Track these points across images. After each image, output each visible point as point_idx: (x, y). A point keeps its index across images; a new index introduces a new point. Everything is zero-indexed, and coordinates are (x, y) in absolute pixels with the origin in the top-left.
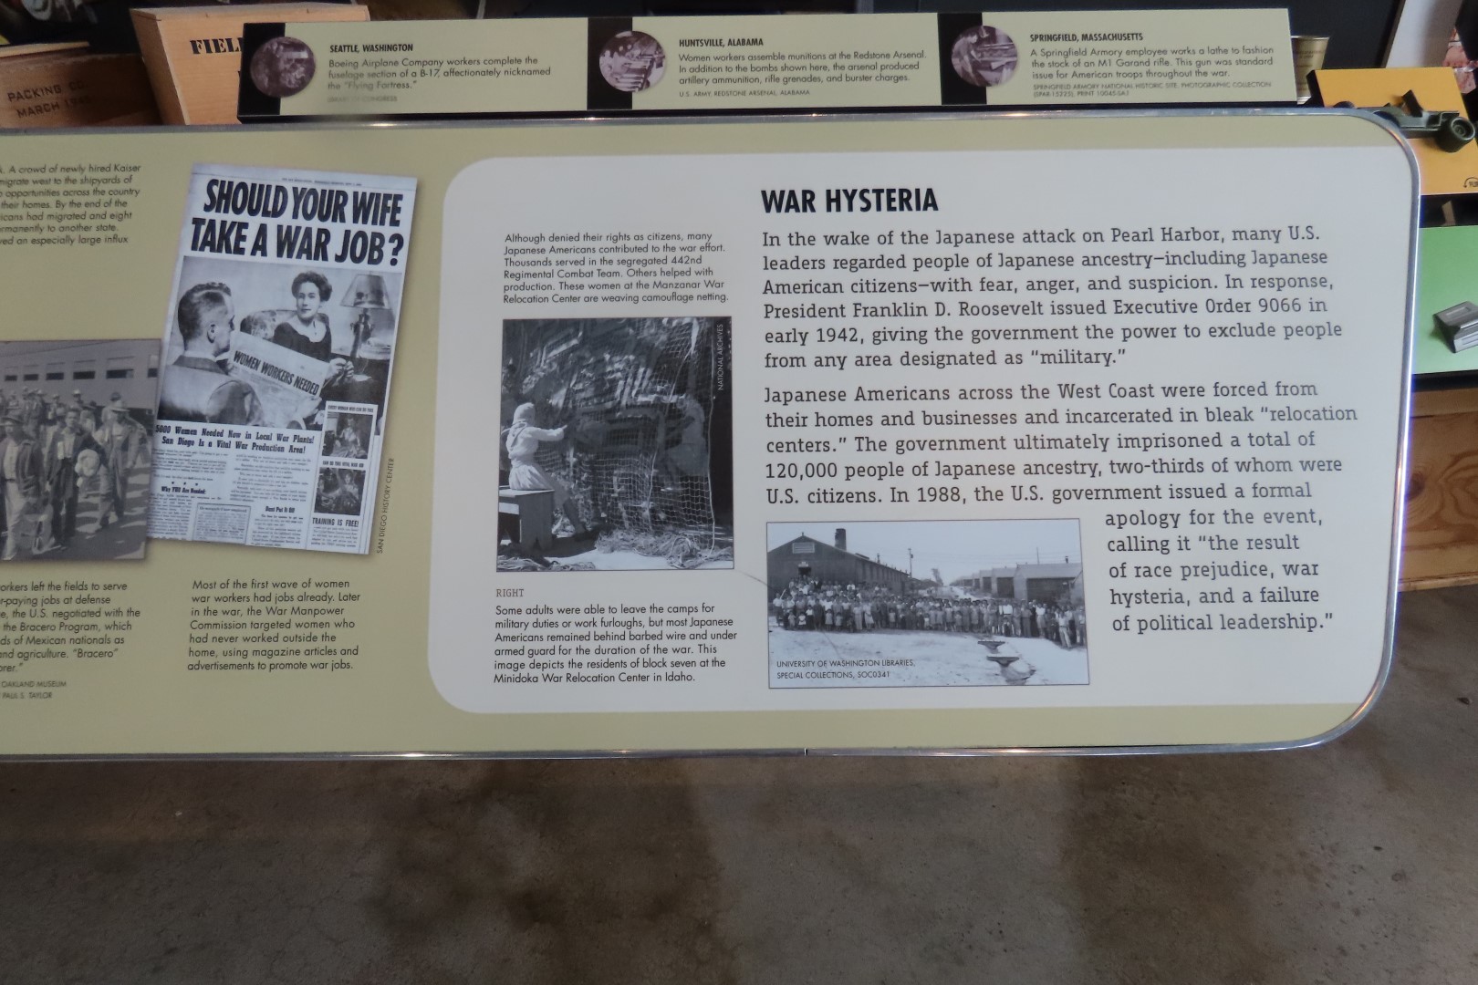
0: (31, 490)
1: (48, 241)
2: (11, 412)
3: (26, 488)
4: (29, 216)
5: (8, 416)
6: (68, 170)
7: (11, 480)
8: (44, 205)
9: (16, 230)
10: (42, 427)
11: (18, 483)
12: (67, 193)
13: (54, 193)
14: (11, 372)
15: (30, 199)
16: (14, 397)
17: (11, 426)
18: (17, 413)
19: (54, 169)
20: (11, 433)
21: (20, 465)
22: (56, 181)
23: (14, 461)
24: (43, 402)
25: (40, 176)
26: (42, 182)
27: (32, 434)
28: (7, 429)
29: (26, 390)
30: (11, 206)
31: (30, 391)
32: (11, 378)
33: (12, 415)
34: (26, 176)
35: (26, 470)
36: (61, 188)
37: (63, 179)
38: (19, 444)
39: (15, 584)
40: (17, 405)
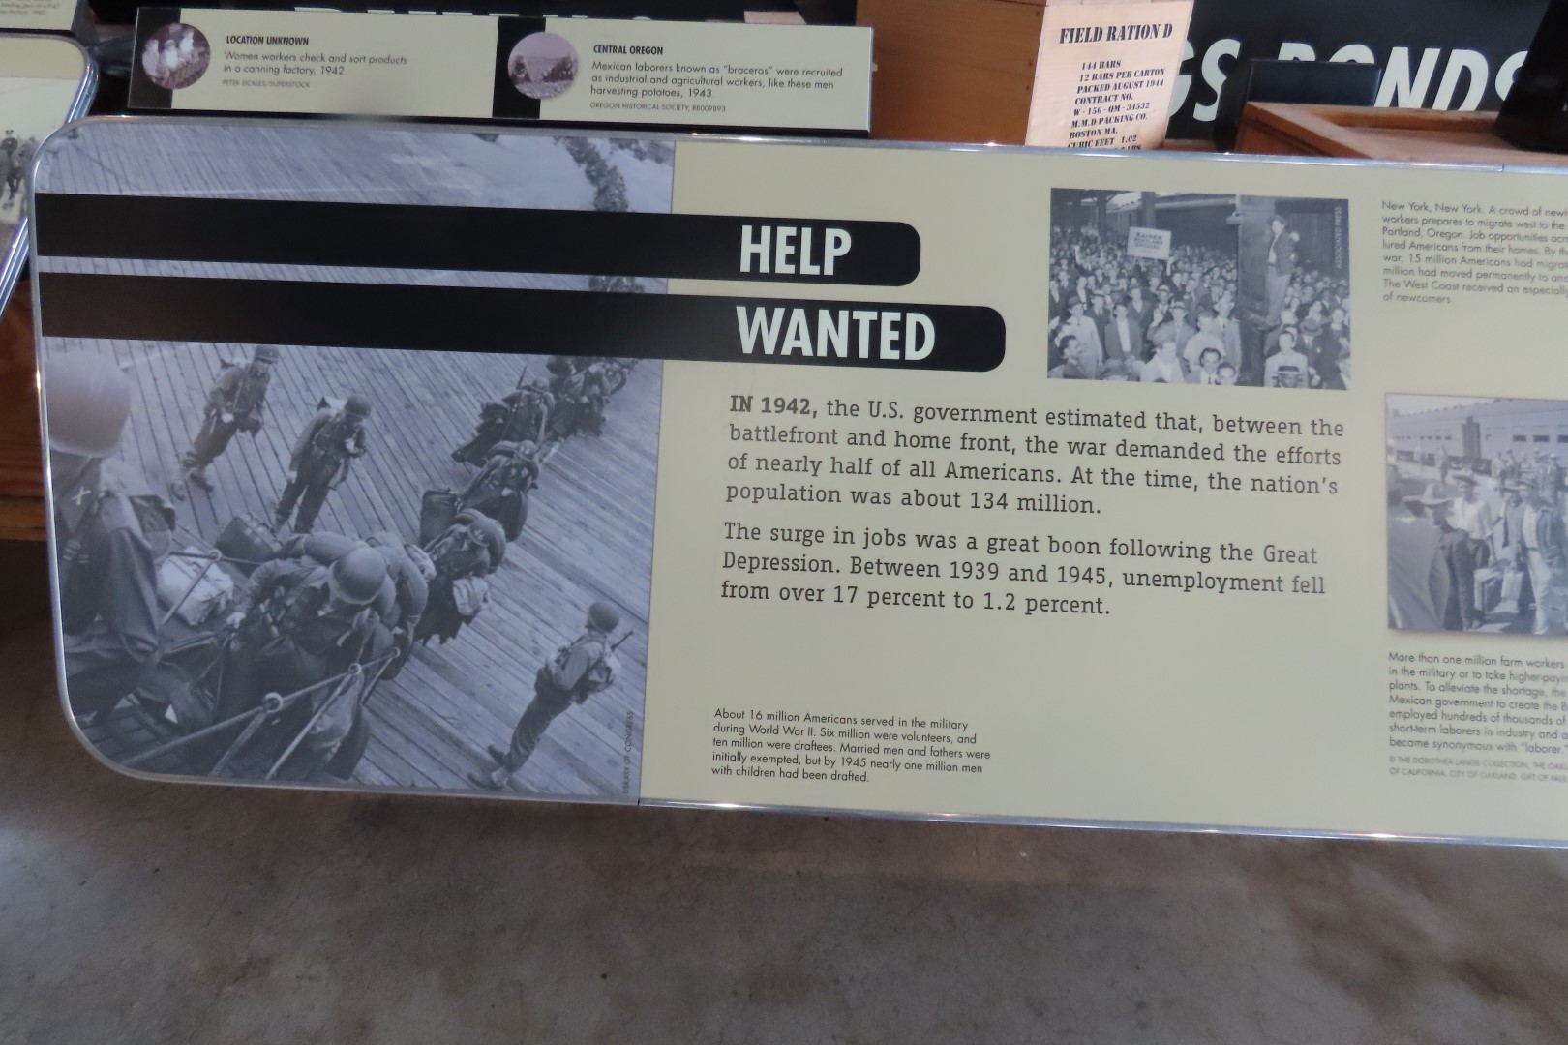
0: (1556, 560)
1: (1542, 291)
2: (1524, 475)
3: (1550, 558)
4: (1516, 262)
5: (1522, 479)
6: (1553, 213)
7: (1534, 549)
8: (1532, 251)
9: (1505, 276)
10: (1560, 493)
11: (1541, 552)
12: (1556, 239)
13: (1542, 239)
14: (1519, 432)
15: (1516, 244)
16: (1525, 460)
17: (1526, 490)
18: (1531, 476)
19: (1538, 212)
20: (1527, 499)
21: (1541, 534)
22: (1542, 225)
23: (1534, 528)
24: (1557, 466)
25: (1522, 219)
26: (1526, 225)
27: (1551, 501)
28: (1522, 493)
29: (1537, 452)
30: (1495, 250)
31: (1542, 454)
32: (1520, 439)
33: (1525, 478)
34: (1508, 218)
35: (1548, 538)
36: (1550, 233)
37: (1549, 224)
38: (1536, 510)
39: (1550, 660)
40: (1530, 468)
